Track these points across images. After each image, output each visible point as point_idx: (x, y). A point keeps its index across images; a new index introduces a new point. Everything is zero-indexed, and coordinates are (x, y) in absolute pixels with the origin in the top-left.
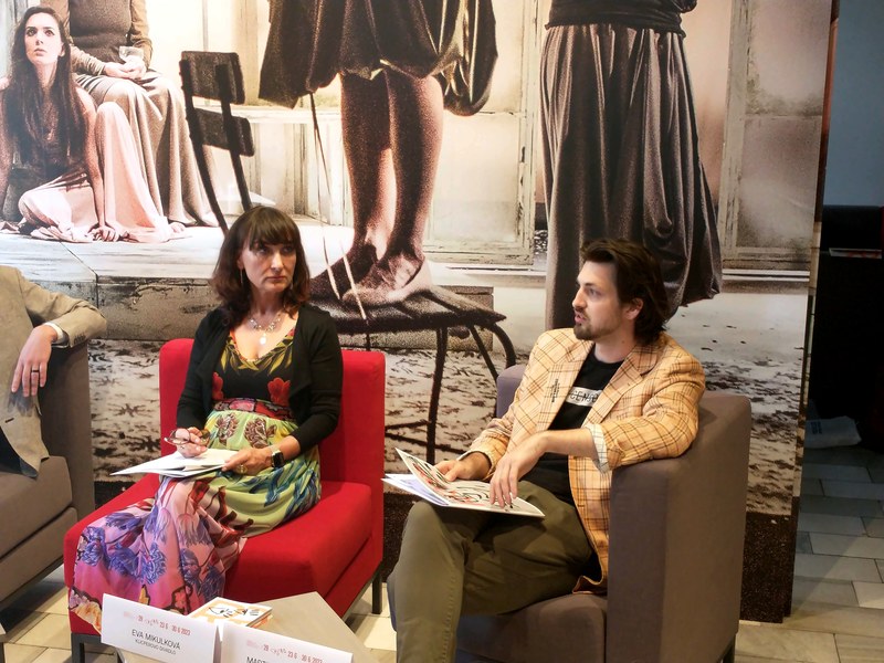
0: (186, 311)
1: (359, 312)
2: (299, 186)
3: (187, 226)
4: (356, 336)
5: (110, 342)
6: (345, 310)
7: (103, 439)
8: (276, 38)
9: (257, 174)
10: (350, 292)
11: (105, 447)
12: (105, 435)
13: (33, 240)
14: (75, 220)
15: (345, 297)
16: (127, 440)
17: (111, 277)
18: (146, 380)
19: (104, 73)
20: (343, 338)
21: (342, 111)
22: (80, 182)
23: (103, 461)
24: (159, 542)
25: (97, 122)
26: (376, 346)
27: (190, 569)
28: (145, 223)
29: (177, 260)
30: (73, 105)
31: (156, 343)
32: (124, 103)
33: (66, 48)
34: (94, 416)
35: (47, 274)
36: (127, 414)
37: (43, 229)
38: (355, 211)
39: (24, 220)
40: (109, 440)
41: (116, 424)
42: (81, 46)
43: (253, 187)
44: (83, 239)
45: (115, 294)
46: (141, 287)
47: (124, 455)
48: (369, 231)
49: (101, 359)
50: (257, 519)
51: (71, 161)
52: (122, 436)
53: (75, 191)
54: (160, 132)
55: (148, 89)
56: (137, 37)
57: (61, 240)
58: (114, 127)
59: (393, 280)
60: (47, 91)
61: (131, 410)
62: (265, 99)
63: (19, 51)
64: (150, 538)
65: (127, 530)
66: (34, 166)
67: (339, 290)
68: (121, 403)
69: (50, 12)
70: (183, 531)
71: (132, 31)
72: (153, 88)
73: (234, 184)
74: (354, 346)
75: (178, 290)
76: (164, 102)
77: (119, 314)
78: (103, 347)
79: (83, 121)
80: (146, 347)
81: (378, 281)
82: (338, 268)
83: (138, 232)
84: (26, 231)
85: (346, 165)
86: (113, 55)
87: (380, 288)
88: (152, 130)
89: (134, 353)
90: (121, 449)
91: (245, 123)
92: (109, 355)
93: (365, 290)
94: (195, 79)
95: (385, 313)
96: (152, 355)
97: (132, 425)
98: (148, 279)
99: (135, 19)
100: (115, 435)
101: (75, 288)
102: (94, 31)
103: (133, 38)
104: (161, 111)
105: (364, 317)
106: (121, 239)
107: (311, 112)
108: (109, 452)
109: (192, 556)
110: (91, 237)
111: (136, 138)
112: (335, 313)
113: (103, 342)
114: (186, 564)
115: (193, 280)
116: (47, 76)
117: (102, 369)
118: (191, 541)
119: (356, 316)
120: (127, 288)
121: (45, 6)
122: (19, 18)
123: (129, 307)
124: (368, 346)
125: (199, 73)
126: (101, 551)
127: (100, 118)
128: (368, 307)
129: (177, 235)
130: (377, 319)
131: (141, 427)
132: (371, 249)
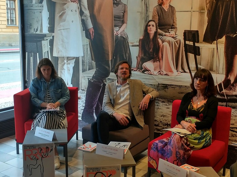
0: (179, 93)
1: (225, 97)
2: (211, 64)
3: (181, 72)
4: (223, 103)
5: (160, 99)
6: (221, 96)
7: (156, 122)
8: (209, 27)
9: (201, 60)
10: (223, 91)
11: (157, 124)
12: (157, 121)
13: (145, 74)
14: (155, 70)
15: (221, 92)
16: (162, 123)
17: (162, 84)
18: (168, 109)
19: (165, 35)
20: (220, 103)
21: (225, 45)
22: (157, 61)
23: (156, 127)
24: (171, 148)
25: (162, 47)
26: (229, 106)
27: (179, 156)
28: (171, 71)
29: (178, 81)
30: (157, 43)
31: (171, 100)
32: (169, 42)
33: (157, 29)
34: (155, 116)
35: (147, 82)
36: (163, 117)
37: (147, 72)
38: (226, 71)
39: (143, 69)
40: (158, 122)
41: (160, 119)
42: (160, 29)
43: (199, 64)
44: (156, 74)
45: (162, 88)
46: (169, 87)
47: (161, 126)
48: (229, 76)
49: (158, 103)
50: (195, 146)
51: (155, 56)
52: (161, 122)
53: (155, 63)
54: (177, 49)
55: (175, 39)
56: (174, 27)
57: (151, 74)
58: (166, 48)
59: (235, 89)
60: (151, 40)
61: (164, 116)
62: (204, 42)
63: (146, 30)
64: (169, 147)
65: (163, 144)
66: (147, 57)
67: (219, 91)
68: (162, 114)
69: (154, 21)
70: (177, 146)
71: (173, 25)
72: (177, 39)
73: (194, 63)
74: (222, 105)
75: (178, 88)
76: (179, 42)
77: (163, 93)
78: (158, 100)
79: (159, 47)
80: (168, 101)
81: (231, 89)
82: (220, 85)
83: (169, 73)
84: (143, 72)
85: (224, 59)
86: (167, 31)
87: (231, 91)
88: (175, 49)
89: (166, 102)
90: (161, 125)
91: (199, 47)
92: (159, 102)
93: (227, 91)
94: (187, 37)
95: (232, 98)
96: (170, 103)
97: (164, 120)
98: (170, 85)
99: (174, 22)
100: (159, 121)
101: (153, 86)
102: (164, 25)
103: (173, 27)
104: (178, 45)
105: (226, 98)
106: (165, 75)
107: (216, 45)
108: (158, 125)
109: (179, 153)
110: (158, 74)
111: (171, 51)
112: (218, 96)
113: (158, 99)
114: (178, 155)
115: (182, 86)
116: (152, 36)
117: (158, 105)
118: (179, 149)
119: (224, 98)
120: (165, 86)
121: (153, 20)
122: (147, 23)
123: (165, 91)
124: (226, 106)
125: (188, 35)
126: (157, 148)
127: (163, 46)
128: (227, 96)
129: (179, 75)
130: (230, 99)
131: (166, 120)
132: (230, 81)
